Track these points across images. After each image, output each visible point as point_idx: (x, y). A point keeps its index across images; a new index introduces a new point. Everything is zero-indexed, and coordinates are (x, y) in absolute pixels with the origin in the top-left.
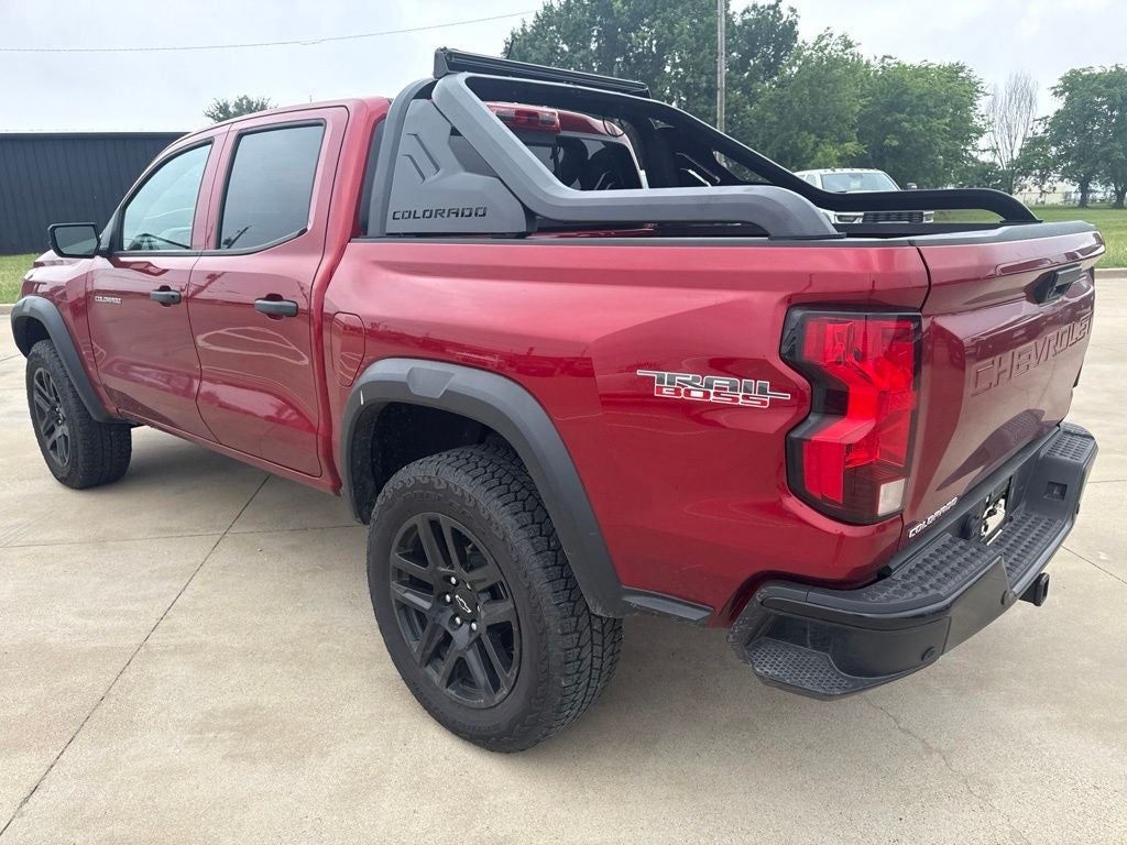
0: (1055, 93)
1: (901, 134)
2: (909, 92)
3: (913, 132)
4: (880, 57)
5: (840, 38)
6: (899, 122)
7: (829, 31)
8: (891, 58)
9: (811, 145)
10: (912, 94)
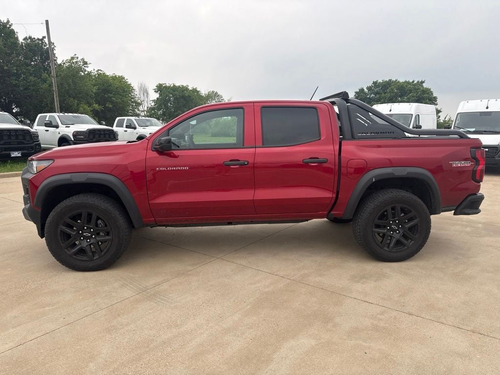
0: (155, 91)
1: (112, 102)
2: (113, 86)
3: (117, 102)
4: (96, 70)
5: (81, 59)
6: (111, 97)
7: (76, 56)
8: (102, 71)
9: (76, 105)
10: (114, 86)
